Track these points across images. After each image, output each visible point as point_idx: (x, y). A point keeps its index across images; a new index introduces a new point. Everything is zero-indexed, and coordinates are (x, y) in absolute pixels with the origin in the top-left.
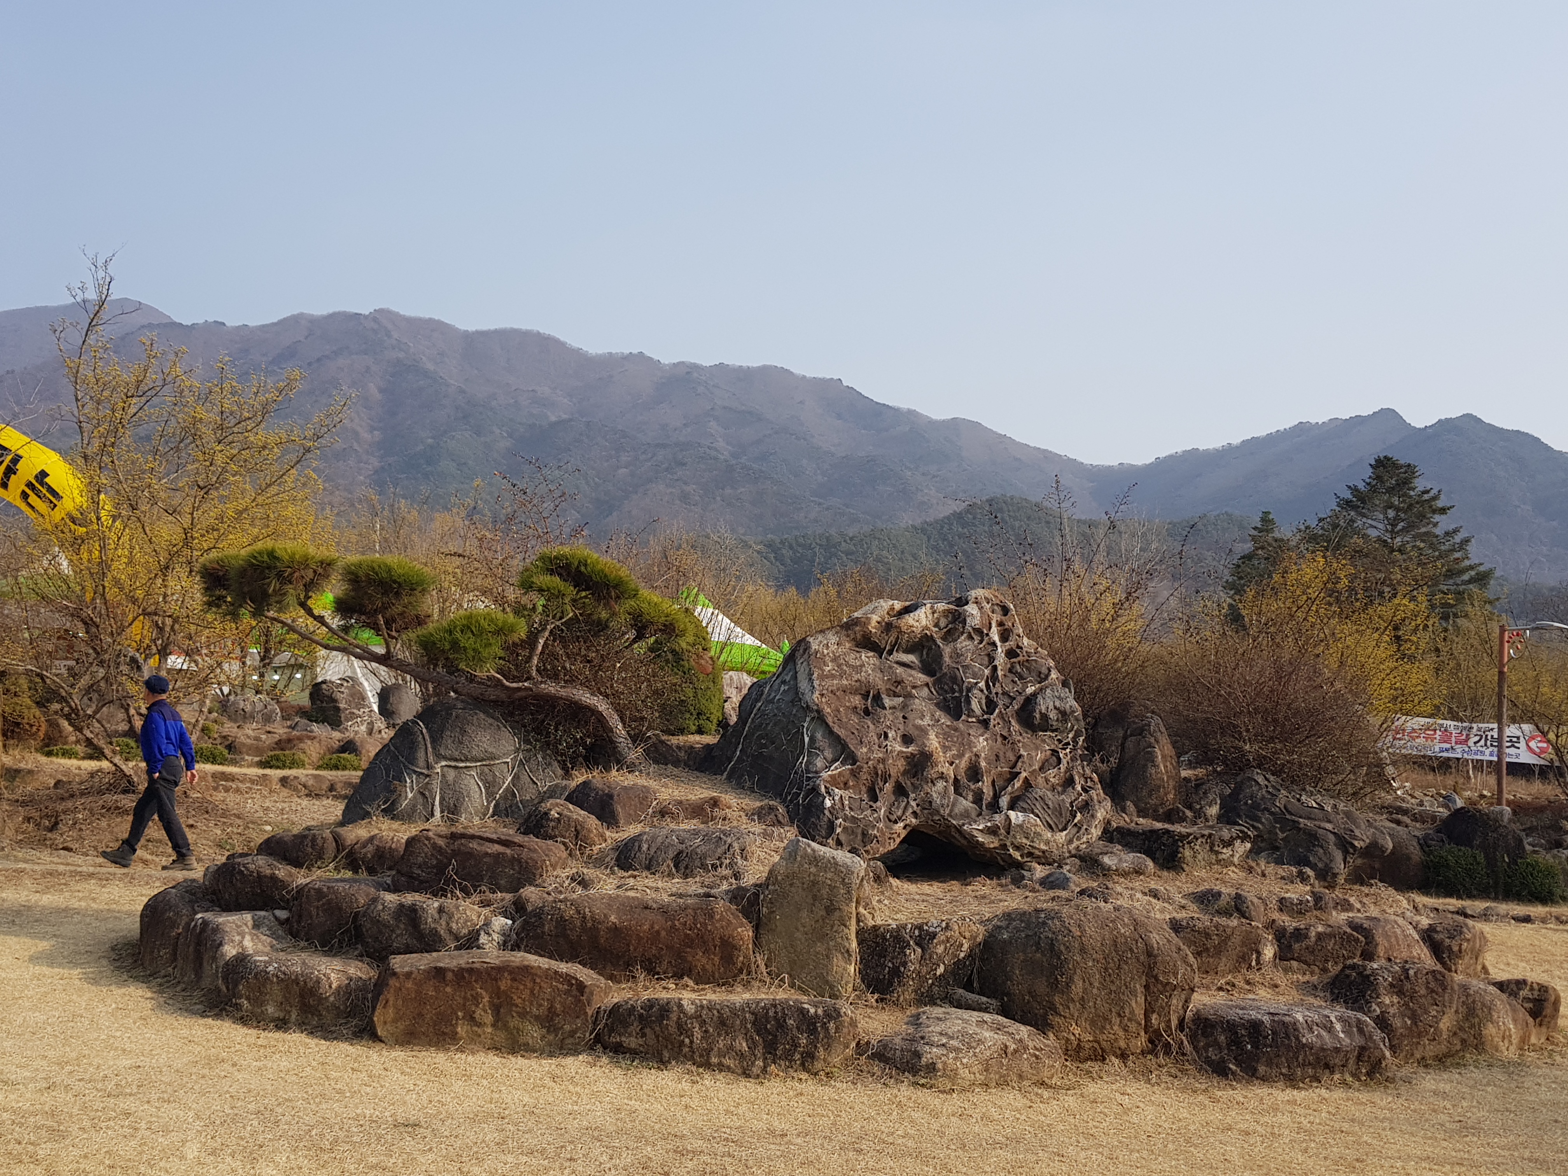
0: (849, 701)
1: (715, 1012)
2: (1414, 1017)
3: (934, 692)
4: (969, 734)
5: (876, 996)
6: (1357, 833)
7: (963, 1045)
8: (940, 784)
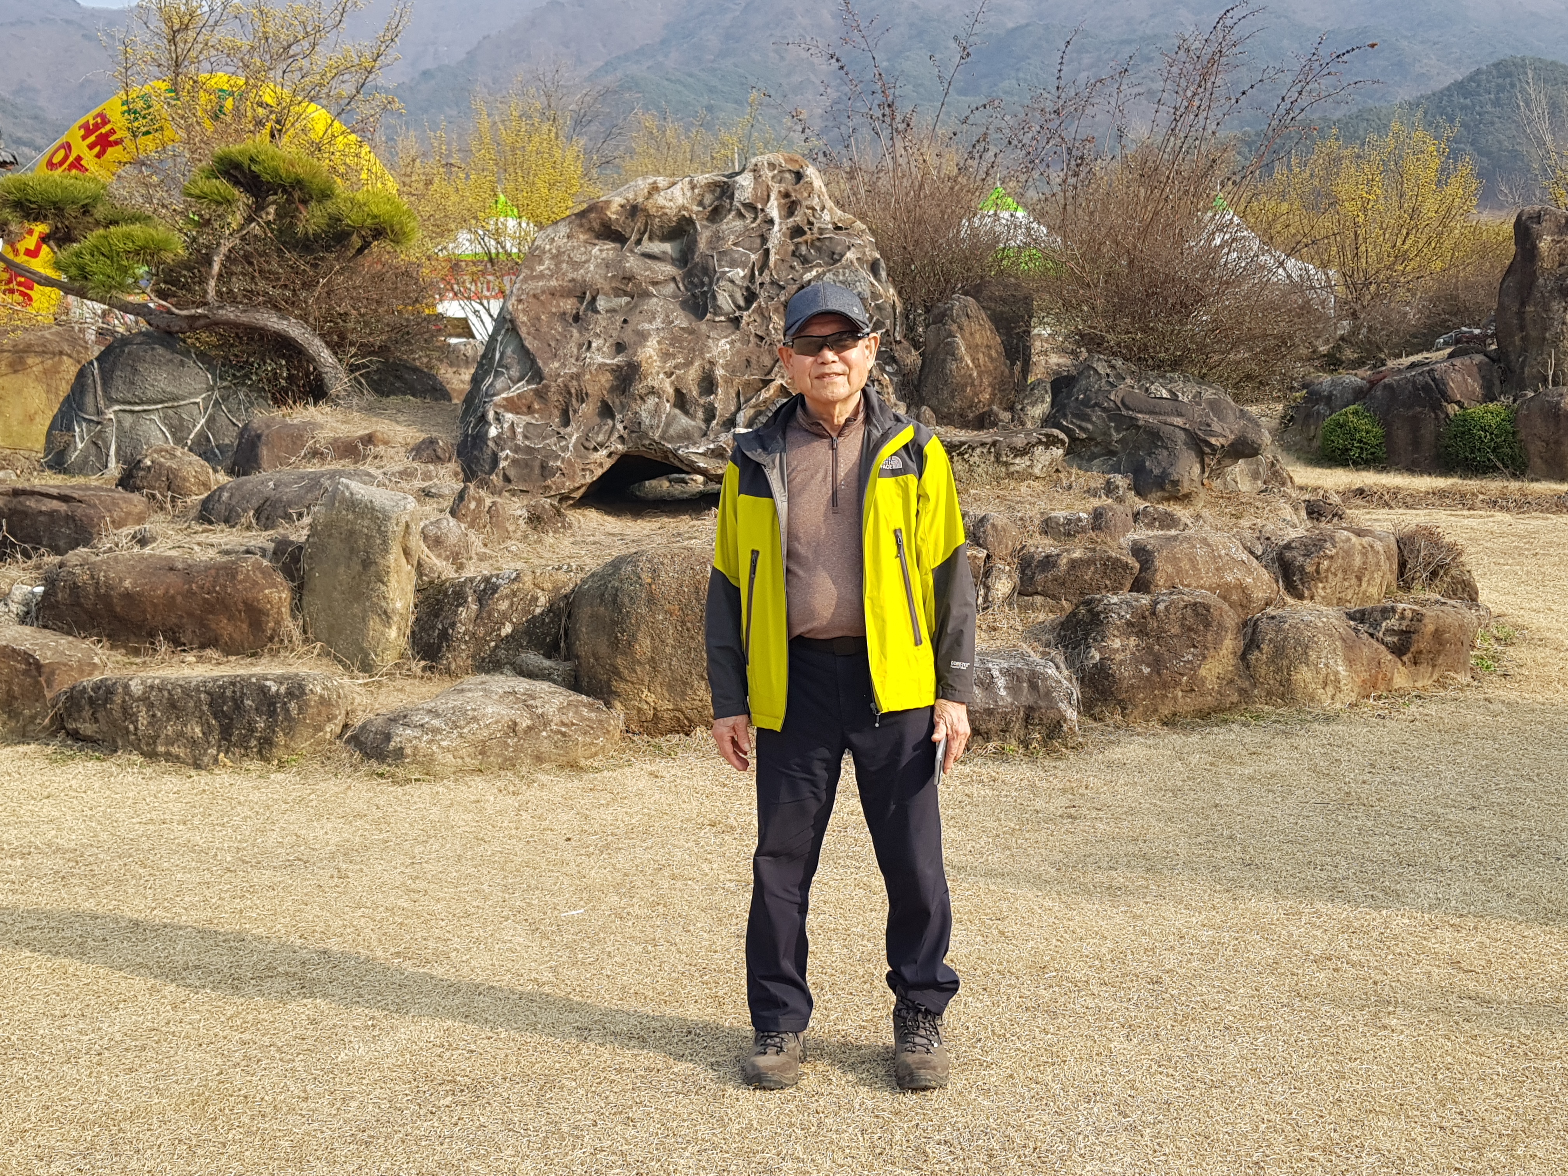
0: (558, 306)
1: (166, 693)
2: (1157, 663)
3: (682, 288)
4: (709, 337)
5: (423, 663)
6: (1216, 427)
7: (446, 724)
8: (652, 401)
